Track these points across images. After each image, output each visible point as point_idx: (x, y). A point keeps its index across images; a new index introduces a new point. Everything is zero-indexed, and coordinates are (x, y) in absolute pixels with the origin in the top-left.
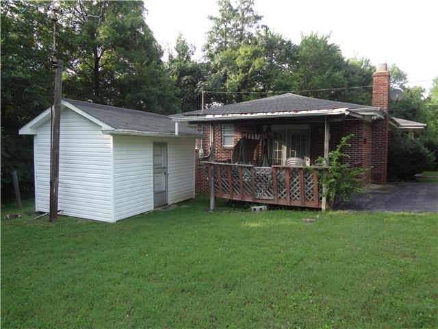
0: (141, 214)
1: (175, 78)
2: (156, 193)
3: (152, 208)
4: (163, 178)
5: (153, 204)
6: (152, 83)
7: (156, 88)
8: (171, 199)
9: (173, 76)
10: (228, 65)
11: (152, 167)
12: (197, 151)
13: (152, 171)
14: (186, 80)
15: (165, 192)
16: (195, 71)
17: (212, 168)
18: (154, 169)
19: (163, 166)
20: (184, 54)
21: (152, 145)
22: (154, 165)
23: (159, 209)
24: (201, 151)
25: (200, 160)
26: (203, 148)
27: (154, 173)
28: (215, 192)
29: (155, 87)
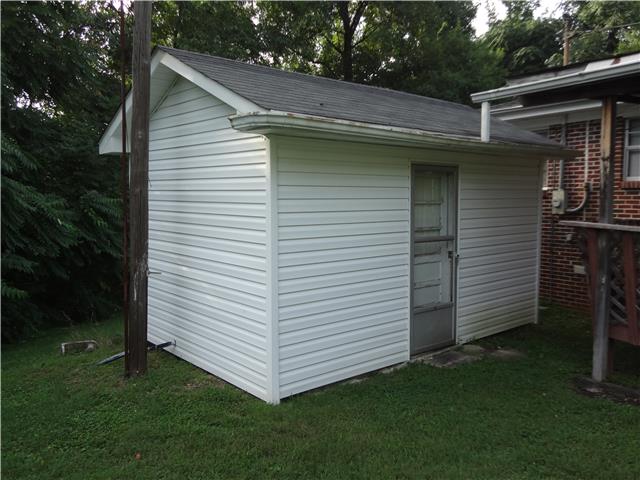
0: (371, 374)
1: (500, 53)
2: (417, 313)
3: (406, 356)
4: (443, 267)
5: (407, 344)
6: (450, 65)
7: (457, 74)
8: (465, 329)
9: (495, 50)
10: (622, 11)
11: (408, 236)
12: (547, 196)
13: (407, 247)
14: (521, 57)
15: (448, 309)
16: (543, 36)
17: (602, 243)
18: (415, 242)
19: (443, 233)
20: (518, 9)
21: (408, 173)
22: (415, 230)
23: (428, 358)
24: (558, 196)
25: (555, 219)
26: (563, 187)
27: (415, 255)
28: (612, 325)
29: (454, 72)
